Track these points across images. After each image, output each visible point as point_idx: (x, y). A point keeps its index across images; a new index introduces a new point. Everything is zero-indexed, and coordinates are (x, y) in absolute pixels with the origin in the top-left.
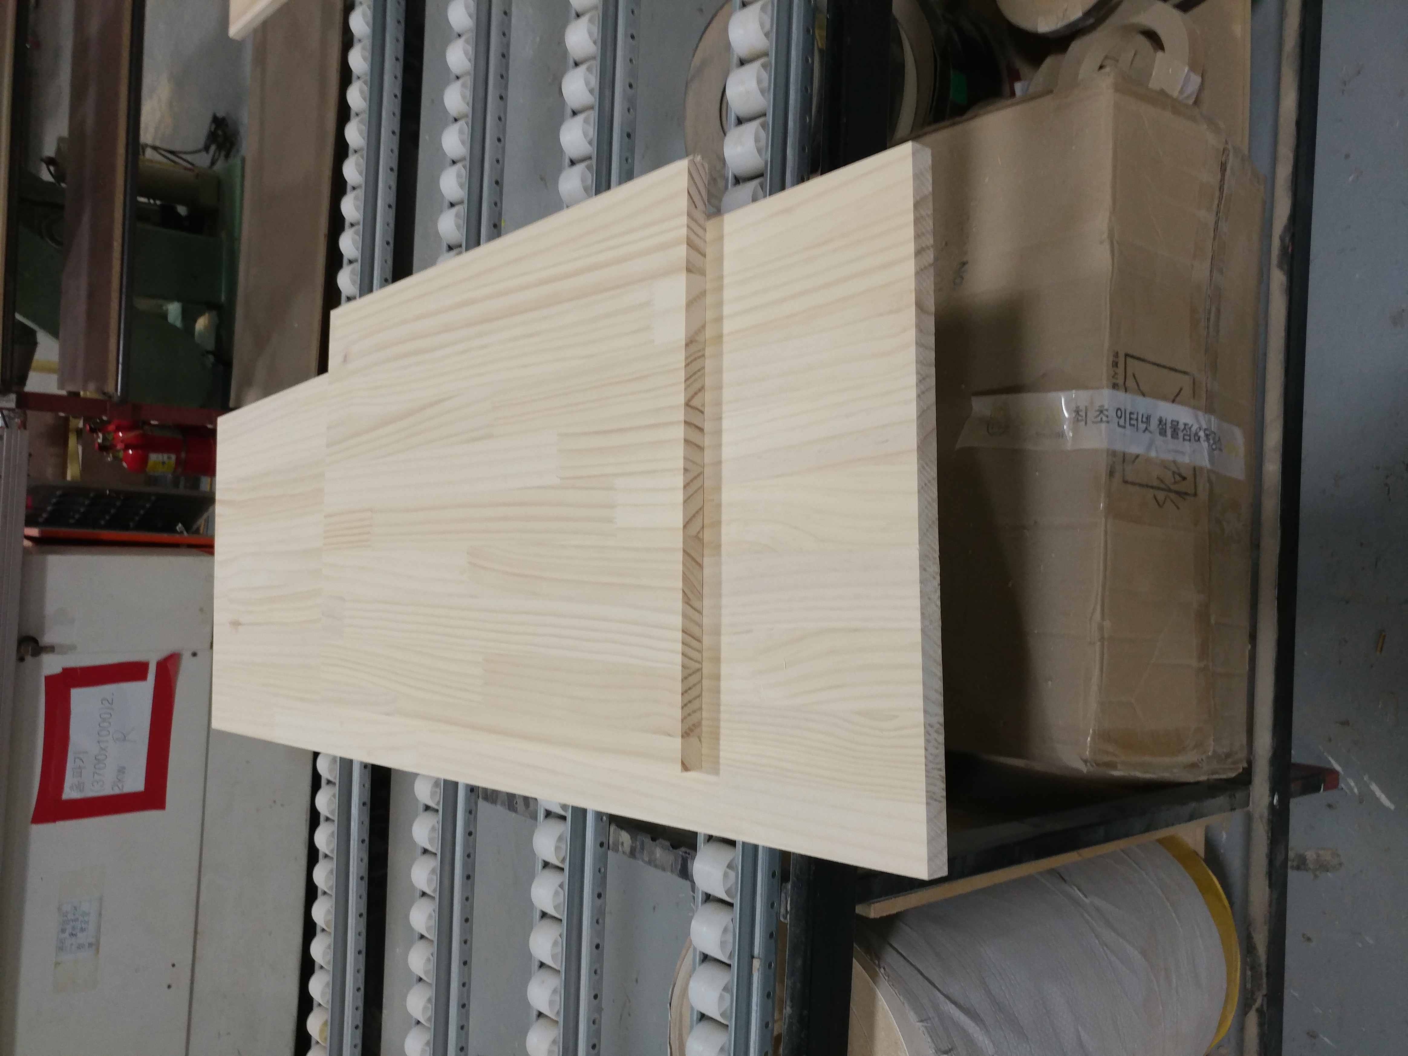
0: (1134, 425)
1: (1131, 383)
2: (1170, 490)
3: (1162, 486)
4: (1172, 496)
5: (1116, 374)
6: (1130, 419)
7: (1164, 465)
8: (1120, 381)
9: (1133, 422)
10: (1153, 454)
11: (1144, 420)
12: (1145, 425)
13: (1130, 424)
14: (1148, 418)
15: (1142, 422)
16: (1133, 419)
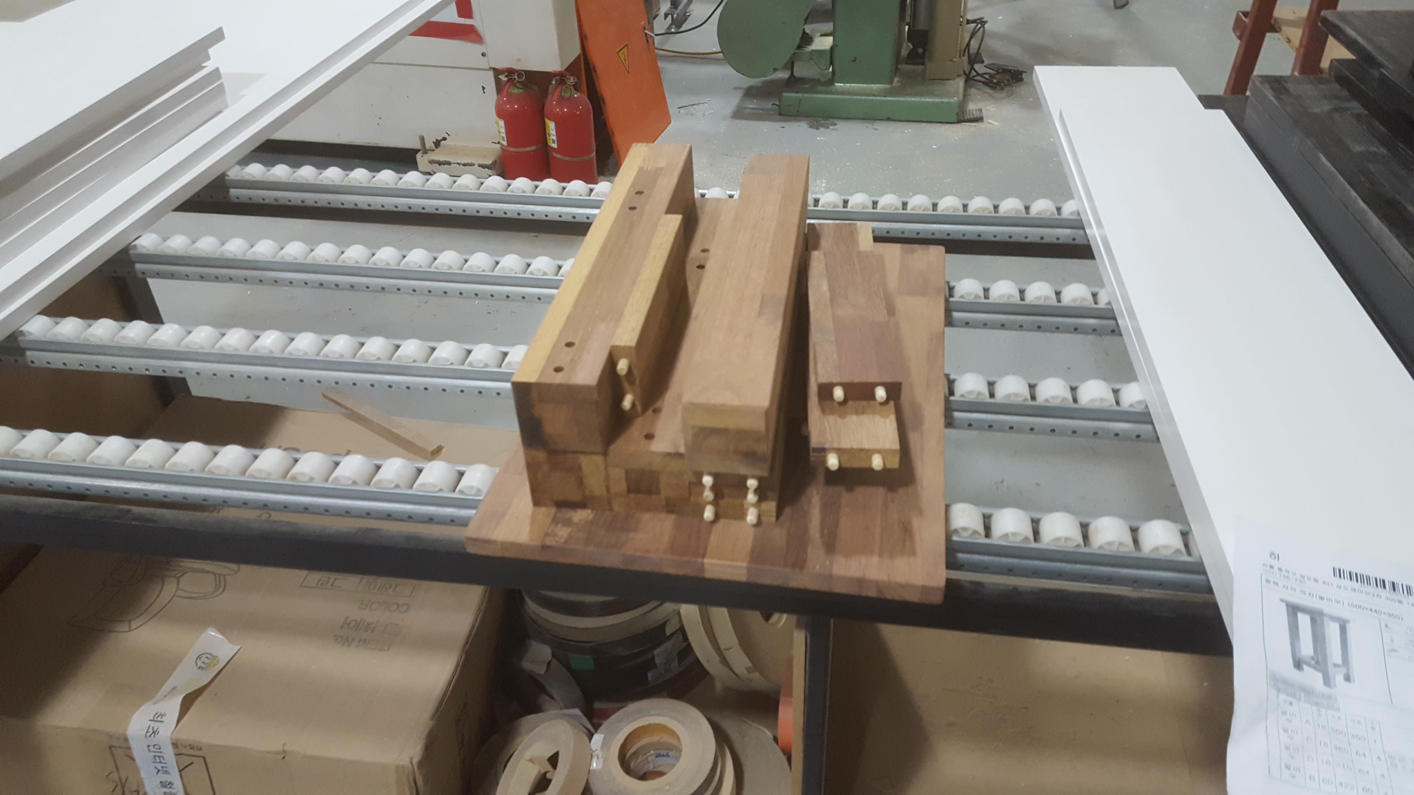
0: (155, 759)
1: (187, 760)
2: (123, 786)
3: (124, 781)
4: (119, 788)
5: (185, 747)
6: (159, 757)
7: (140, 784)
8: (182, 750)
9: (157, 758)
10: (143, 775)
11: (165, 769)
12: (160, 768)
13: (155, 756)
14: (166, 772)
15: (162, 767)
16: (160, 759)
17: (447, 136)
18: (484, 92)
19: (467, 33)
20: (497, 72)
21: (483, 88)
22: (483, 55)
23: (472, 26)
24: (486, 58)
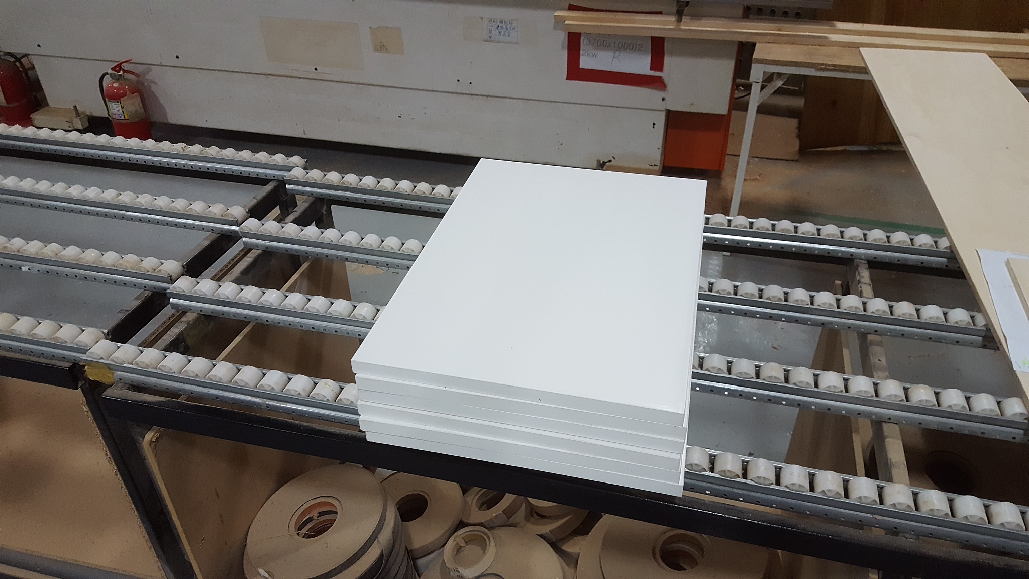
17: (612, 159)
18: (654, 127)
19: (655, 83)
20: (669, 112)
21: (654, 124)
22: (663, 99)
23: (660, 78)
24: (665, 101)
